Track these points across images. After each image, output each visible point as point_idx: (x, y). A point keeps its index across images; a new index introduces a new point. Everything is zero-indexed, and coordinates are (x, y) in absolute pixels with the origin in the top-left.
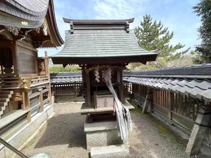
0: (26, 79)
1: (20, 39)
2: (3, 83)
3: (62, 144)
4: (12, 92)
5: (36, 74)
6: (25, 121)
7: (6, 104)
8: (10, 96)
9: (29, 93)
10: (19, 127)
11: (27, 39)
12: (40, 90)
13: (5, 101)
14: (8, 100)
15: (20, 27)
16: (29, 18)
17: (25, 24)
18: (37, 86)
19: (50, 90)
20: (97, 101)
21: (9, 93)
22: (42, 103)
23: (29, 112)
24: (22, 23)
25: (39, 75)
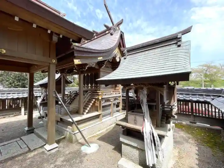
0: (101, 92)
1: (102, 67)
2: (91, 94)
3: (111, 145)
4: (94, 100)
5: (113, 89)
6: (97, 120)
7: (90, 106)
8: (93, 102)
9: (103, 102)
10: (93, 122)
11: (108, 65)
12: (111, 100)
13: (90, 105)
14: (91, 104)
15: (96, 61)
16: (101, 55)
17: (100, 59)
18: (109, 97)
19: (121, 101)
20: (128, 117)
21: (92, 100)
22: (113, 110)
23: (101, 114)
24: (99, 58)
25: (115, 90)
